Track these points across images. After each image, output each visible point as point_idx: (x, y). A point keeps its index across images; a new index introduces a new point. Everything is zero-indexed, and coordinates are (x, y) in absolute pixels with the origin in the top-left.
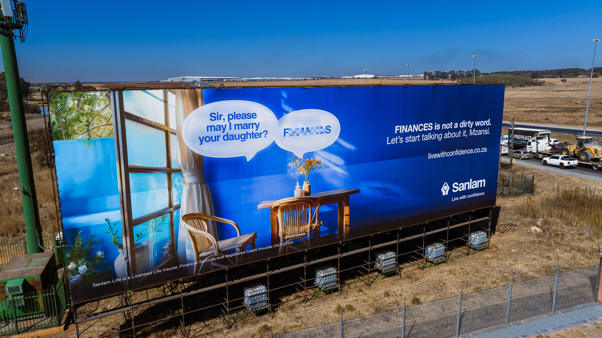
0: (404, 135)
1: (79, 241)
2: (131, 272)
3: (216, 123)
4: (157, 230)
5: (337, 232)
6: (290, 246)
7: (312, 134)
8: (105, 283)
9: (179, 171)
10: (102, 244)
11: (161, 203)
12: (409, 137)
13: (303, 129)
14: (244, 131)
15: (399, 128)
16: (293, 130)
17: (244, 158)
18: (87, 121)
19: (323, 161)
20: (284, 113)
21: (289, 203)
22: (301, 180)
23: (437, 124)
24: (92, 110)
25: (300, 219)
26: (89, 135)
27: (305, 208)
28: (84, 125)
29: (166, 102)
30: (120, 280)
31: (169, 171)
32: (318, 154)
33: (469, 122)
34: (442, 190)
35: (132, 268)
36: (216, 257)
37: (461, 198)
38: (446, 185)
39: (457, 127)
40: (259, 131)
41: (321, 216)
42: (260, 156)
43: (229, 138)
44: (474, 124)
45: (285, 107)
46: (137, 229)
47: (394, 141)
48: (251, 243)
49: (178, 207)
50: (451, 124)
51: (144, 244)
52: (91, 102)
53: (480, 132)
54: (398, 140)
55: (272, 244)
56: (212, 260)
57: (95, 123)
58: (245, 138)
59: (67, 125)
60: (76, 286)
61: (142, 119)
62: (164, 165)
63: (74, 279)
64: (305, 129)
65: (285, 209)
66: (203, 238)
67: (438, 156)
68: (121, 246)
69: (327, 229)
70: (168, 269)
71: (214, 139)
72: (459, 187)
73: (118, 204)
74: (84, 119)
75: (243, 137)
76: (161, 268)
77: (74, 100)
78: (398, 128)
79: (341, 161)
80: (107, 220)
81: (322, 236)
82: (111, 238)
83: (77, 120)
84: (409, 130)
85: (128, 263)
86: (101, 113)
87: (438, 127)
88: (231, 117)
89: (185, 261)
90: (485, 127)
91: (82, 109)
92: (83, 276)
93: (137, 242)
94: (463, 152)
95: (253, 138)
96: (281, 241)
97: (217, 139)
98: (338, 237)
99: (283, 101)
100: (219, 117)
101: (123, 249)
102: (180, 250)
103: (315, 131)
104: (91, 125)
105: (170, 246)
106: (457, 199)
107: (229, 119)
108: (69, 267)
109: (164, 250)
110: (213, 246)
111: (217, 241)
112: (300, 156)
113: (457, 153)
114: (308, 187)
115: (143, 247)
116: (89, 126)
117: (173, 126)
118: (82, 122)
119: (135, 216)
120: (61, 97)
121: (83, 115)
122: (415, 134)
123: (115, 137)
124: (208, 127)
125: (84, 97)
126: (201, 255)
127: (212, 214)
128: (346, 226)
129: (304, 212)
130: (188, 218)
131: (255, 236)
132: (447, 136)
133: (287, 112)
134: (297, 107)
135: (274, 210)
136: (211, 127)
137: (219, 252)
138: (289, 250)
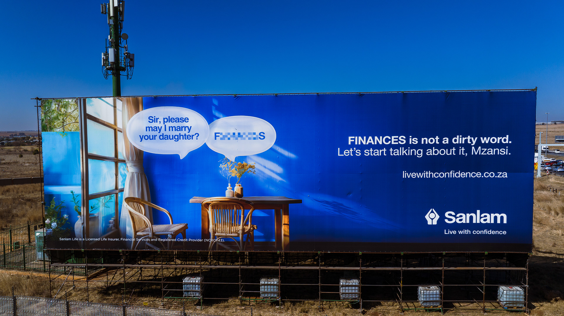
0: (362, 147)
1: (53, 204)
2: (85, 235)
3: (154, 125)
4: (106, 206)
5: (274, 240)
6: (220, 244)
7: (245, 139)
8: (67, 239)
9: (123, 161)
10: (67, 209)
11: (110, 185)
12: (369, 149)
13: (234, 134)
14: (177, 133)
15: (354, 139)
16: (224, 134)
17: (177, 156)
18: (63, 119)
19: (257, 166)
20: (214, 118)
21: (220, 201)
22: (233, 182)
23: (412, 138)
24: (66, 112)
25: (232, 218)
26: (63, 129)
27: (237, 209)
28: (61, 122)
29: (115, 107)
30: (77, 239)
31: (117, 161)
32: (251, 159)
33: (469, 138)
34: (427, 217)
35: (86, 232)
36: (150, 238)
37: (460, 232)
38: (432, 212)
39: (447, 142)
40: (191, 134)
41: (255, 220)
42: (192, 155)
43: (165, 137)
44: (479, 141)
45: (217, 114)
46: (92, 202)
47: (347, 153)
48: (182, 232)
50: (437, 138)
51: (96, 215)
52: (66, 106)
53: (492, 152)
54: (354, 153)
55: (203, 238)
56: (147, 240)
57: (68, 121)
58: (178, 138)
59: (51, 121)
60: (49, 236)
61: (98, 119)
62: (113, 155)
63: (49, 231)
64: (237, 134)
65: (216, 206)
66: (140, 219)
67: (420, 175)
68: (80, 213)
69: (262, 234)
70: (112, 240)
71: (151, 138)
72: (456, 218)
73: (80, 182)
74: (61, 118)
75: (176, 137)
76: (106, 237)
77: (56, 104)
78: (351, 139)
79: (279, 169)
80: (72, 192)
81: (255, 240)
82: (74, 206)
84: (368, 142)
85: (84, 227)
86: (72, 114)
87: (414, 141)
88: (166, 120)
89: (125, 236)
90: (501, 145)
91: (60, 111)
92: (54, 230)
93: (91, 213)
94: (462, 175)
95: (185, 139)
96: (212, 236)
97: (154, 137)
98: (275, 246)
99: (213, 108)
100: (156, 120)
101: (81, 216)
102: (121, 225)
103: (247, 136)
104: (65, 122)
105: (114, 220)
106: (454, 232)
107: (164, 122)
108: (46, 222)
109: (110, 223)
110: (149, 228)
111: (152, 224)
112: (232, 159)
113: (452, 174)
114: (240, 189)
115: (95, 217)
116: (64, 123)
117: (120, 126)
118: (59, 120)
119: (91, 192)
120: (48, 103)
121: (61, 115)
122: (378, 147)
123: (80, 132)
124: (147, 127)
125: (62, 103)
126: (138, 234)
127: (148, 201)
128: (285, 235)
129: (236, 213)
130: (129, 200)
131: (186, 227)
132: (431, 152)
133: (218, 118)
134: (228, 113)
135: (205, 206)
136: (149, 128)
137: (154, 234)
138: (220, 247)
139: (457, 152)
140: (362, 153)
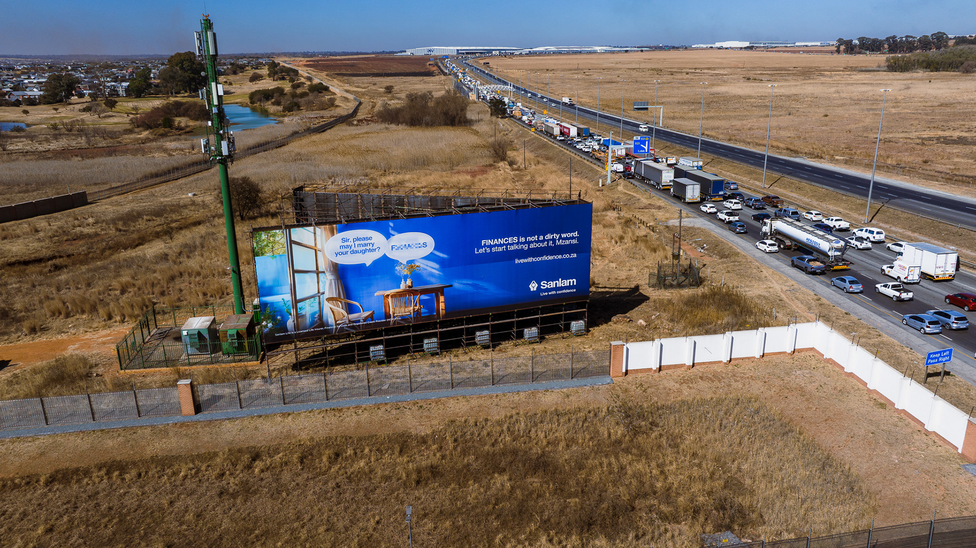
0: (491, 246)
1: (268, 310)
2: (296, 329)
3: (345, 244)
4: (311, 306)
5: (435, 314)
6: (398, 321)
7: (413, 248)
8: (282, 334)
9: (323, 272)
10: (280, 312)
11: (313, 291)
12: (495, 247)
13: (405, 245)
14: (364, 248)
15: (486, 242)
16: (398, 246)
17: (365, 264)
18: (272, 246)
19: (422, 266)
20: (391, 236)
21: (397, 292)
22: (406, 278)
23: (521, 238)
24: (274, 240)
25: (406, 303)
26: (273, 253)
27: (409, 296)
28: (270, 248)
29: (315, 233)
30: (289, 333)
31: (318, 272)
32: (418, 261)
33: (555, 235)
34: (530, 286)
35: (297, 327)
36: (347, 324)
37: (550, 293)
38: (533, 283)
39: (542, 239)
40: (374, 248)
41: (421, 302)
42: (376, 263)
43: (354, 252)
44: (560, 236)
45: (392, 232)
46: (299, 305)
47: (481, 251)
48: (371, 317)
49: (323, 293)
50: (536, 236)
51: (304, 313)
52: (274, 236)
53: (567, 242)
54: (485, 250)
55: (386, 319)
56: (345, 325)
57: (276, 247)
58: (364, 252)
59: (262, 248)
60: (267, 334)
61: (302, 243)
62: (315, 269)
63: (266, 330)
64: (407, 245)
65: (394, 296)
66: (339, 312)
67: (526, 261)
68: (291, 314)
69: (426, 311)
70: (318, 329)
71: (344, 253)
72: (547, 285)
73: (289, 291)
74: (270, 245)
76: (313, 328)
77: (265, 235)
78: (484, 242)
79: (437, 266)
80: (283, 299)
81: (423, 315)
82: (285, 309)
83: (267, 245)
84: (494, 242)
85: (294, 324)
86: (279, 241)
87: (523, 239)
89: (328, 326)
90: (573, 238)
91: (269, 239)
92: (270, 329)
93: (300, 312)
95: (370, 252)
96: (392, 317)
97: (346, 253)
98: (435, 317)
99: (390, 228)
100: (347, 240)
101: (291, 316)
102: (324, 318)
103: (414, 246)
105: (319, 315)
106: (546, 294)
107: (354, 241)
108: (263, 324)
109: (315, 318)
110: (346, 317)
111: (348, 314)
112: (405, 263)
113: (545, 258)
114: (410, 282)
115: (303, 315)
116: (273, 248)
117: (319, 247)
119: (298, 297)
120: (259, 234)
121: (270, 243)
122: (501, 245)
123: (287, 254)
124: (340, 246)
125: (270, 233)
126: (338, 322)
127: (344, 298)
128: (442, 309)
129: (408, 299)
130: (329, 299)
131: (373, 313)
132: (532, 246)
133: (393, 235)
134: (400, 232)
135: (386, 297)
136: (342, 246)
137: (349, 321)
138: (398, 323)
139: (548, 244)
140: (491, 250)
